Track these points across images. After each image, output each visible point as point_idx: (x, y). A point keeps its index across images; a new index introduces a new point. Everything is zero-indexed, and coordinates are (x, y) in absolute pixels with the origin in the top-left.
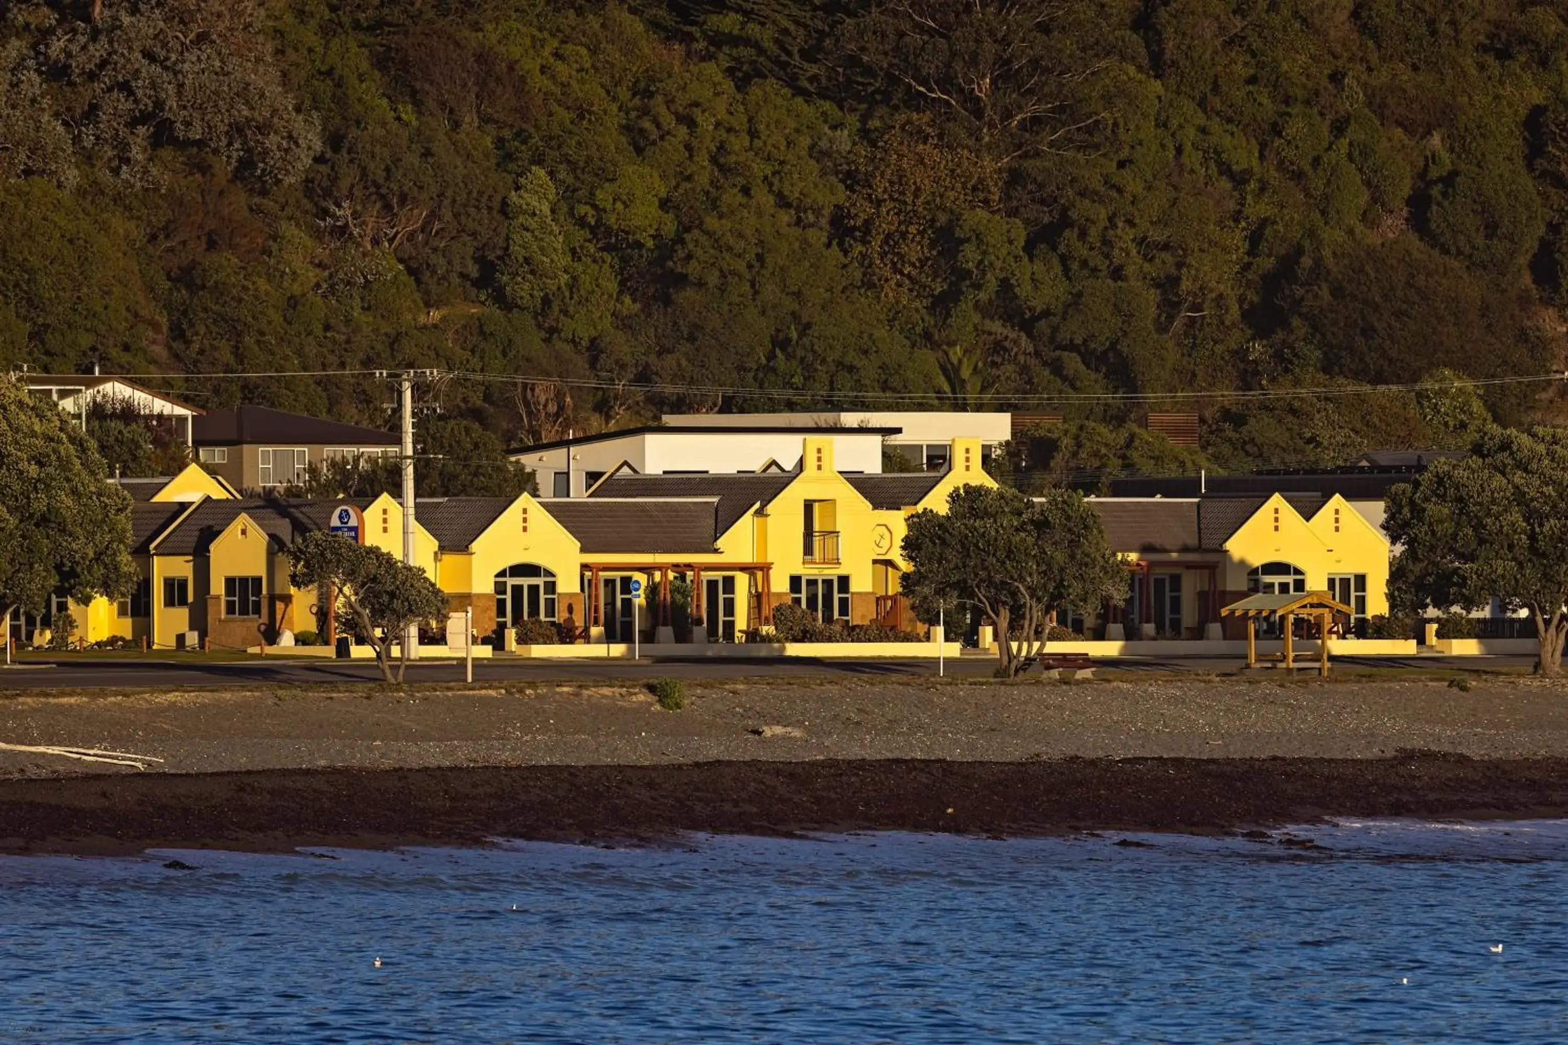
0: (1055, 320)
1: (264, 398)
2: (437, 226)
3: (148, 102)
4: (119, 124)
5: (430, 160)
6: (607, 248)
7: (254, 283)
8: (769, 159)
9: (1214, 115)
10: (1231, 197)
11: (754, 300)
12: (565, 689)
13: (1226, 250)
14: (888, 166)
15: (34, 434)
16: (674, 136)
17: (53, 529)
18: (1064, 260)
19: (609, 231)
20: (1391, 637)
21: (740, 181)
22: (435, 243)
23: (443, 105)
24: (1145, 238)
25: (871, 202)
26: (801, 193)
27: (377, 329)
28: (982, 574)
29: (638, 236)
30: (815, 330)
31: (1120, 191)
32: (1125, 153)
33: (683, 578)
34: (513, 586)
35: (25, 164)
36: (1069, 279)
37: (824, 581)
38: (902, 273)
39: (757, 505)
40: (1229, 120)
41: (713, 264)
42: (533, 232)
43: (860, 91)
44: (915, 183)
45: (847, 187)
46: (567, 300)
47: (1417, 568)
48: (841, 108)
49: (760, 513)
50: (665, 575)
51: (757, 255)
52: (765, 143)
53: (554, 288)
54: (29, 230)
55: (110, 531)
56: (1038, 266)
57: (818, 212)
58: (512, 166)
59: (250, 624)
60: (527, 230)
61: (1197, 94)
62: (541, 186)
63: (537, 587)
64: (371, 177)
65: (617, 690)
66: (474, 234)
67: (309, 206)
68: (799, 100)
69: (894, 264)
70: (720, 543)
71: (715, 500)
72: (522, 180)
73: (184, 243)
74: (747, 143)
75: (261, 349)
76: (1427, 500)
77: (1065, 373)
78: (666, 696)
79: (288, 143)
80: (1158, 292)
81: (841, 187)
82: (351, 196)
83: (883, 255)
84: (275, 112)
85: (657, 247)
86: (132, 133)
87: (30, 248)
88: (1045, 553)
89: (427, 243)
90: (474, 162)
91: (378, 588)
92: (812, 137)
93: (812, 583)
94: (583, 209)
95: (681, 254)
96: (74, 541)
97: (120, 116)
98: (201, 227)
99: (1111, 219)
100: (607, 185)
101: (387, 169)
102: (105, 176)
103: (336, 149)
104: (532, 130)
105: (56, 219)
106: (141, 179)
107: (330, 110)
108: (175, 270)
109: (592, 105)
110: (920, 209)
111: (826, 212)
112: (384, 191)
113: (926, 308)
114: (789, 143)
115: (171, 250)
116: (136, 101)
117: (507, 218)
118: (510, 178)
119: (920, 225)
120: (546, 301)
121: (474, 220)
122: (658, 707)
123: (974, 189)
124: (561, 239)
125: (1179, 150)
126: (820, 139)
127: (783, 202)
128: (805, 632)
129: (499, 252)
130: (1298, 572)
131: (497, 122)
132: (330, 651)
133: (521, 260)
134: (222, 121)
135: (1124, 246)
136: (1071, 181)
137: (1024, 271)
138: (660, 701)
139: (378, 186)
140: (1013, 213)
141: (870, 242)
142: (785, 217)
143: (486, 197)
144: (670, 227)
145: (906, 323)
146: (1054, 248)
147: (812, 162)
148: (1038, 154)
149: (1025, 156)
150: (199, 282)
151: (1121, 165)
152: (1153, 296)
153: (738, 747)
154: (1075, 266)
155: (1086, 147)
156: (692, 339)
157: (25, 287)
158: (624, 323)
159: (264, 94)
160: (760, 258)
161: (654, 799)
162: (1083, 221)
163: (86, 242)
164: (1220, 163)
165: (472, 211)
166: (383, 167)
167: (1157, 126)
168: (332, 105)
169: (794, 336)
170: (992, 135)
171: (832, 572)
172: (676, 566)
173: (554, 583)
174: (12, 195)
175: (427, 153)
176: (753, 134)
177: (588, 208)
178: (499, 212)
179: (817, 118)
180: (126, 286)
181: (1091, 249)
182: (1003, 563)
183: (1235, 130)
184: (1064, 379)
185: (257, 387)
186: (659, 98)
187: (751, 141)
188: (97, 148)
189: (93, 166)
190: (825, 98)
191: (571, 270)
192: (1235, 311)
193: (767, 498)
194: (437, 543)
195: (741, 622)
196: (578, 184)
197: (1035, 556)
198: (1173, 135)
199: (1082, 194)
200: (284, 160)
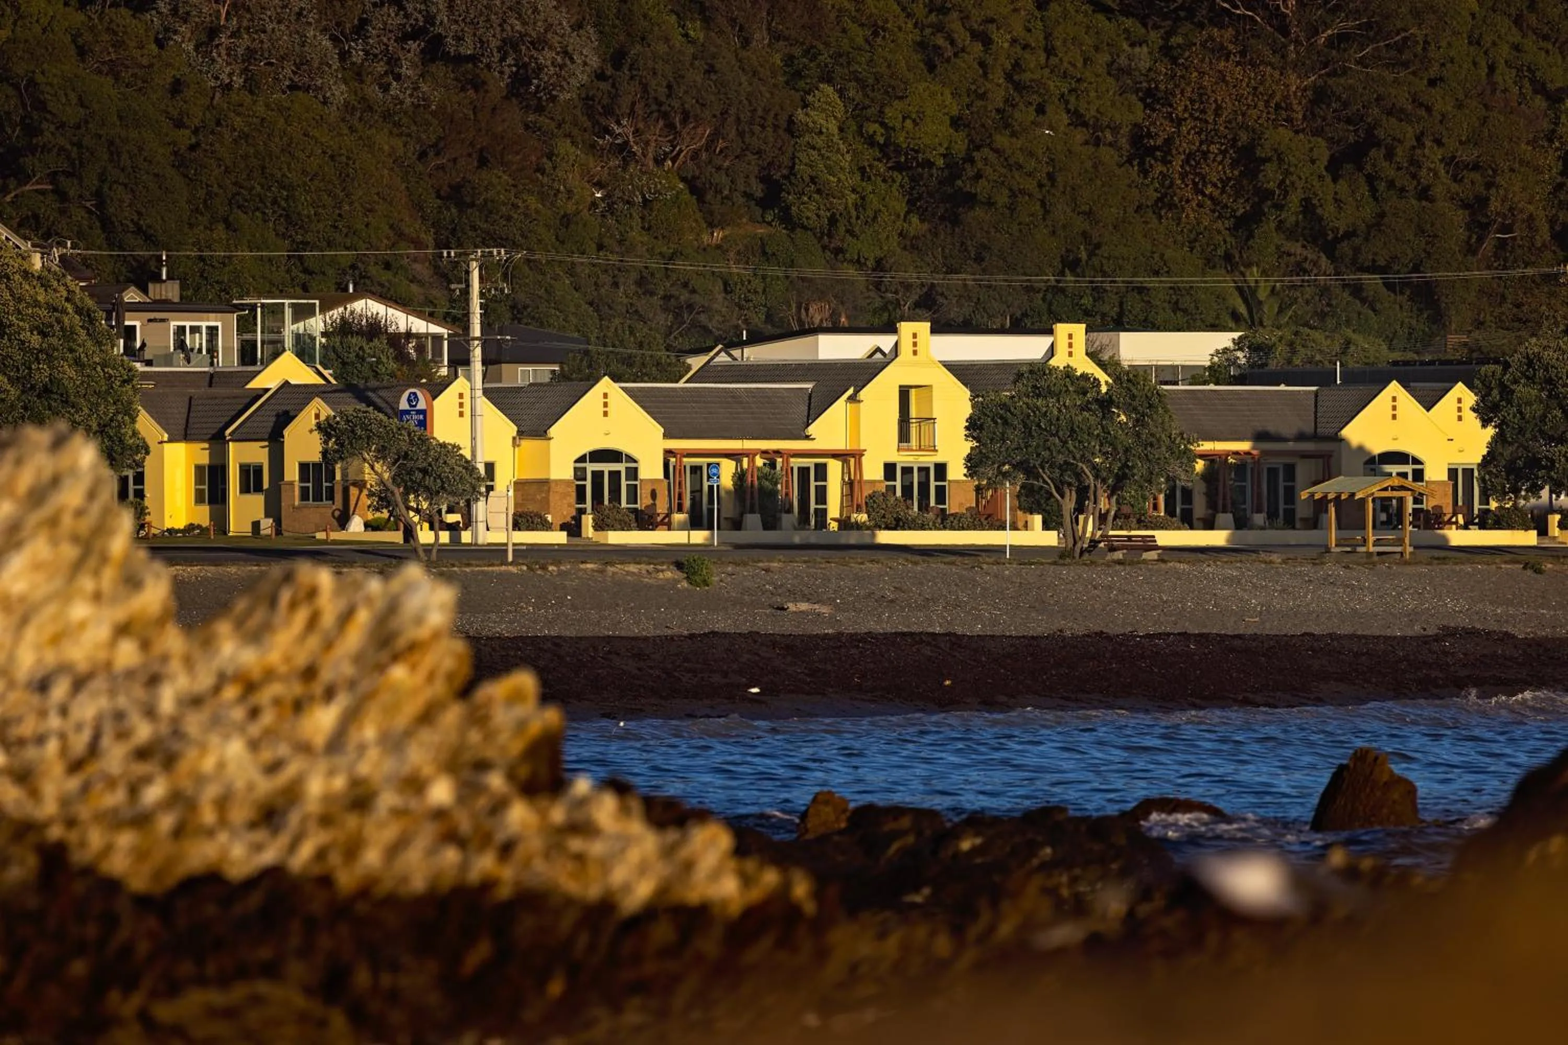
0: (1357, 241)
1: (533, 318)
2: (721, 144)
3: (420, 16)
4: (389, 39)
5: (714, 77)
6: (898, 167)
7: (524, 201)
8: (1065, 77)
9: (1530, 33)
10: (1546, 115)
11: (1044, 219)
12: (589, 566)
13: (1538, 170)
14: (1189, 84)
15: (37, 304)
16: (969, 54)
17: (55, 400)
18: (1371, 180)
19: (898, 151)
20: (1510, 527)
21: (1036, 100)
22: (718, 161)
23: (733, 21)
24: (1454, 157)
25: (1172, 120)
26: (1098, 111)
27: (653, 248)
28: (1045, 454)
29: (928, 155)
30: (1104, 251)
31: (1429, 109)
32: (1434, 70)
33: (773, 465)
34: (593, 472)
35: (291, 79)
36: (1376, 199)
37: (920, 469)
38: (1204, 194)
39: (851, 391)
40: (1546, 38)
41: (1003, 183)
42: (819, 150)
43: (1162, 8)
44: (1216, 101)
45: (1146, 106)
46: (853, 220)
47: (1508, 452)
48: (1145, 25)
49: (853, 399)
50: (752, 461)
51: (1048, 174)
52: (1061, 60)
53: (841, 208)
54: (289, 145)
55: (115, 403)
56: (1342, 187)
57: (1115, 130)
58: (801, 84)
59: (323, 510)
60: (814, 148)
61: (1513, 11)
62: (829, 104)
63: (619, 472)
64: (652, 94)
65: (644, 567)
66: (759, 152)
67: (588, 124)
68: (1100, 17)
69: (1195, 184)
70: (812, 430)
71: (809, 386)
72: (810, 98)
73: (455, 160)
74: (1043, 59)
75: (531, 269)
76: (1516, 382)
77: (1364, 294)
78: (695, 573)
79: (563, 59)
80: (1467, 212)
81: (1140, 105)
82: (632, 114)
83: (1183, 176)
84: (549, 27)
85: (947, 166)
86: (403, 49)
87: (289, 165)
88: (1109, 433)
89: (710, 162)
90: (760, 79)
91: (410, 464)
92: (1111, 54)
93: (907, 471)
94: (872, 128)
95: (970, 172)
96: (77, 412)
97: (390, 31)
98: (472, 144)
99: (1419, 138)
100: (896, 102)
101: (669, 87)
102: (373, 92)
103: (617, 66)
104: (821, 47)
105: (317, 135)
106: (411, 96)
107: (614, 26)
108: (446, 188)
109: (886, 21)
110: (1222, 128)
111: (1125, 130)
112: (665, 108)
113: (1229, 229)
114: (1085, 61)
115: (441, 168)
116: (407, 16)
117: (793, 136)
118: (797, 96)
119: (1222, 144)
120: (833, 221)
121: (758, 138)
122: (685, 584)
123: (1278, 107)
124: (848, 157)
125: (1492, 68)
126: (1118, 56)
127: (1078, 120)
128: (898, 520)
129: (785, 172)
130: (1416, 461)
131: (786, 39)
132: (397, 537)
133: (807, 179)
134: (494, 36)
135: (1432, 166)
136: (1377, 100)
137: (1326, 190)
138: (688, 578)
139: (660, 104)
140: (1318, 132)
141: (1170, 162)
142: (1080, 135)
143: (772, 114)
144: (960, 146)
145: (1208, 245)
146: (1360, 169)
147: (1110, 80)
148: (1345, 71)
149: (1333, 74)
150: (468, 199)
151: (1432, 83)
152: (1461, 216)
153: (746, 621)
154: (1382, 186)
155: (1394, 65)
156: (979, 259)
157: (283, 203)
158: (912, 244)
159: (536, 8)
160: (1051, 177)
161: (639, 669)
162: (1389, 140)
163: (348, 158)
164: (1533, 81)
165: (757, 129)
166: (665, 84)
167: (1470, 43)
168: (617, 22)
169: (1084, 255)
170: (1298, 53)
171: (929, 460)
172: (764, 453)
173: (636, 469)
174: (273, 110)
175: (711, 70)
176: (1050, 51)
177: (877, 125)
178: (785, 130)
179: (1118, 35)
180: (391, 203)
181: (1399, 169)
182: (1065, 442)
183: (1550, 47)
184: (1363, 301)
185: (525, 307)
186: (955, 15)
187: (1048, 58)
188: (366, 64)
189: (362, 82)
190: (1127, 14)
191: (859, 190)
192: (1544, 234)
193: (860, 384)
194: (515, 428)
195: (834, 509)
196: (867, 102)
197: (1098, 435)
198: (1486, 53)
199: (1390, 113)
200: (559, 76)
